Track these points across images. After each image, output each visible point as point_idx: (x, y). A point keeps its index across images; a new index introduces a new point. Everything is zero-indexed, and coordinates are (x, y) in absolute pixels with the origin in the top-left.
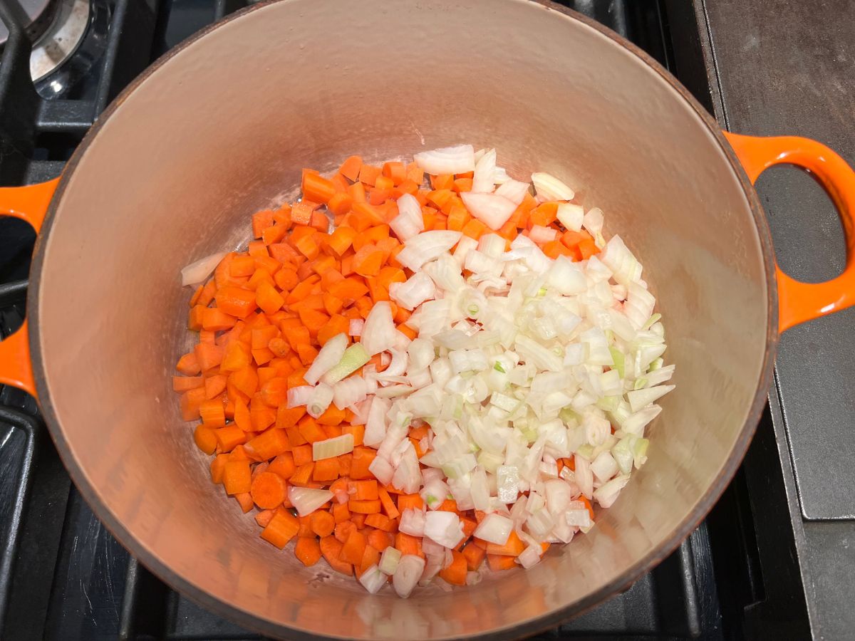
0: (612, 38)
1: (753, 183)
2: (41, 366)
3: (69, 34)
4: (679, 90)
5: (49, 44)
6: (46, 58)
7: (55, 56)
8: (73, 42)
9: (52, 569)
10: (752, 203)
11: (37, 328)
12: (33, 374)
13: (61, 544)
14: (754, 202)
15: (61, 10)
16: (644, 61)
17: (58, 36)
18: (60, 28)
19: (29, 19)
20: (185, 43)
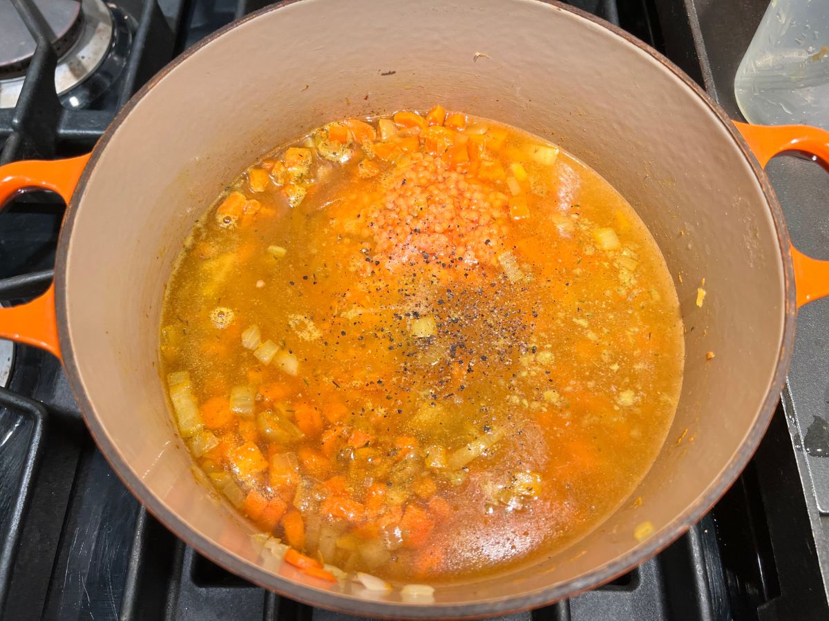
0: (621, 36)
1: (763, 168)
2: (66, 327)
3: (92, 53)
4: (688, 82)
5: (72, 60)
6: (69, 74)
7: (77, 72)
8: (95, 59)
9: (52, 561)
10: (763, 185)
11: (63, 292)
12: (58, 335)
13: (62, 535)
14: (765, 184)
15: (85, 30)
16: (653, 56)
17: (80, 54)
18: (83, 47)
19: (55, 37)
20: (214, 35)
